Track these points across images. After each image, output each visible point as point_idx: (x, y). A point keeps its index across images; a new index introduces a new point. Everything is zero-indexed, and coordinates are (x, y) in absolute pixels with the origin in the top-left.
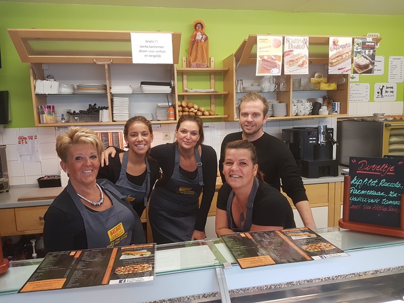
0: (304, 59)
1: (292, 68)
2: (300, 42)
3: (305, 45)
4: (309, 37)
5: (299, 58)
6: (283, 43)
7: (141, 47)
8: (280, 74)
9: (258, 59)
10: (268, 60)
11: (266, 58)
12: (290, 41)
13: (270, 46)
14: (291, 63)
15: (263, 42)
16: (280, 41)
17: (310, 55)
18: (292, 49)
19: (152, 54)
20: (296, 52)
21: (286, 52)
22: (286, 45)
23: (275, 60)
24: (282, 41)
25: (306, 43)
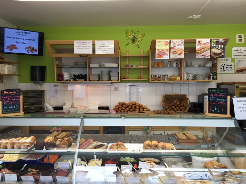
0: (182, 51)
1: (175, 55)
5: (179, 50)
8: (168, 58)
10: (162, 51)
12: (174, 42)
15: (159, 43)
19: (104, 50)
20: (177, 47)
23: (166, 51)
24: (169, 42)
25: (183, 43)
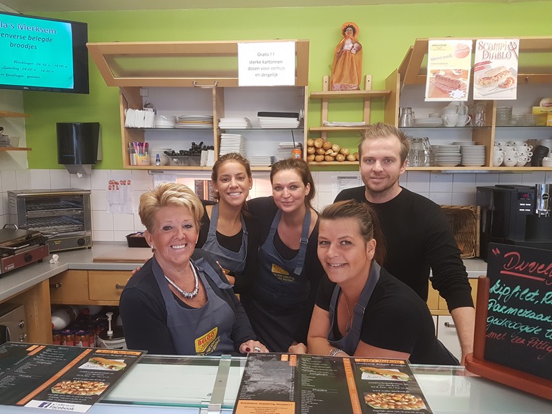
0: (509, 75)
1: (487, 90)
2: (503, 49)
3: (513, 54)
4: (520, 40)
5: (501, 74)
6: (474, 51)
7: (251, 62)
8: (466, 99)
9: (429, 75)
10: (445, 76)
11: (442, 73)
12: (486, 47)
13: (450, 56)
14: (486, 82)
15: (439, 49)
16: (468, 48)
17: (520, 70)
18: (488, 60)
19: (265, 72)
20: (495, 64)
21: (478, 64)
22: (479, 53)
23: (458, 77)
24: (471, 48)
25: (514, 49)
